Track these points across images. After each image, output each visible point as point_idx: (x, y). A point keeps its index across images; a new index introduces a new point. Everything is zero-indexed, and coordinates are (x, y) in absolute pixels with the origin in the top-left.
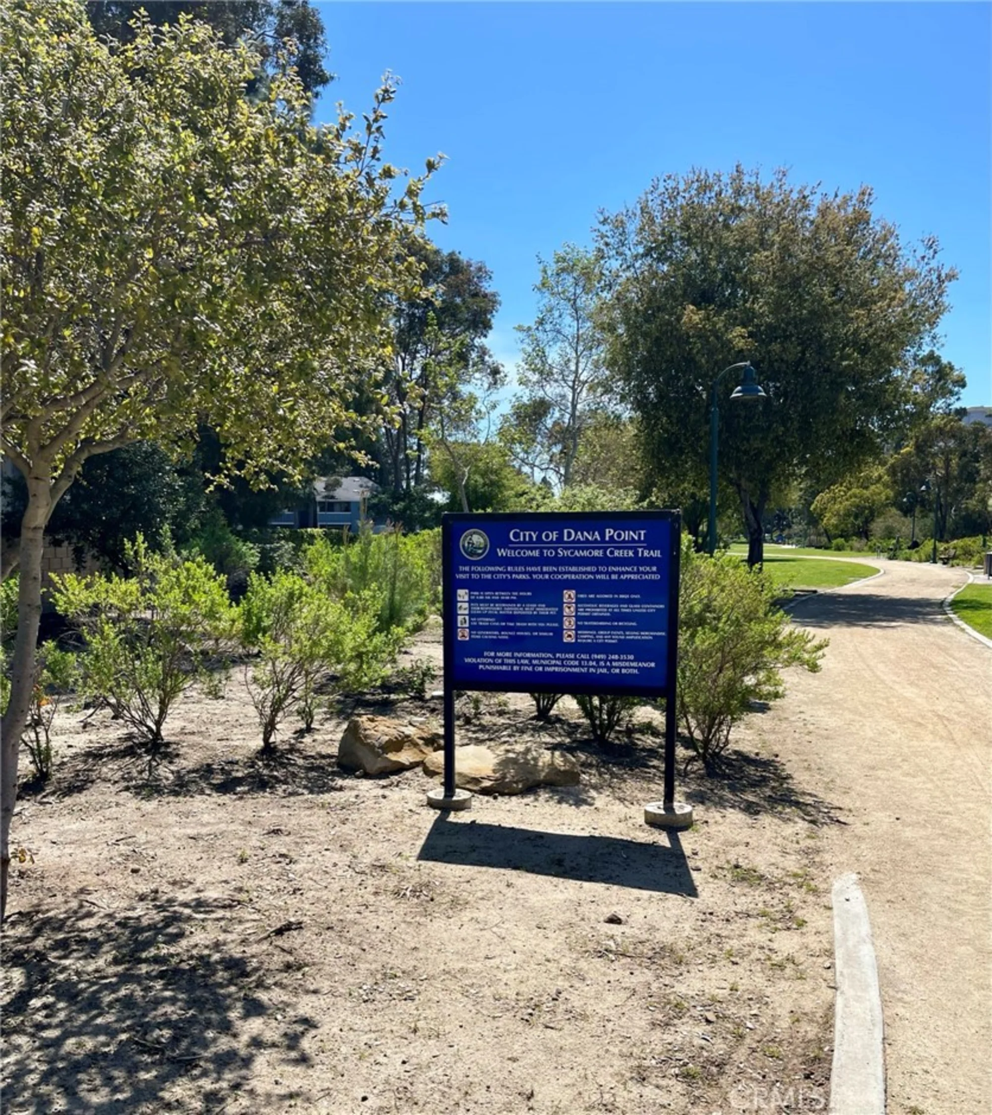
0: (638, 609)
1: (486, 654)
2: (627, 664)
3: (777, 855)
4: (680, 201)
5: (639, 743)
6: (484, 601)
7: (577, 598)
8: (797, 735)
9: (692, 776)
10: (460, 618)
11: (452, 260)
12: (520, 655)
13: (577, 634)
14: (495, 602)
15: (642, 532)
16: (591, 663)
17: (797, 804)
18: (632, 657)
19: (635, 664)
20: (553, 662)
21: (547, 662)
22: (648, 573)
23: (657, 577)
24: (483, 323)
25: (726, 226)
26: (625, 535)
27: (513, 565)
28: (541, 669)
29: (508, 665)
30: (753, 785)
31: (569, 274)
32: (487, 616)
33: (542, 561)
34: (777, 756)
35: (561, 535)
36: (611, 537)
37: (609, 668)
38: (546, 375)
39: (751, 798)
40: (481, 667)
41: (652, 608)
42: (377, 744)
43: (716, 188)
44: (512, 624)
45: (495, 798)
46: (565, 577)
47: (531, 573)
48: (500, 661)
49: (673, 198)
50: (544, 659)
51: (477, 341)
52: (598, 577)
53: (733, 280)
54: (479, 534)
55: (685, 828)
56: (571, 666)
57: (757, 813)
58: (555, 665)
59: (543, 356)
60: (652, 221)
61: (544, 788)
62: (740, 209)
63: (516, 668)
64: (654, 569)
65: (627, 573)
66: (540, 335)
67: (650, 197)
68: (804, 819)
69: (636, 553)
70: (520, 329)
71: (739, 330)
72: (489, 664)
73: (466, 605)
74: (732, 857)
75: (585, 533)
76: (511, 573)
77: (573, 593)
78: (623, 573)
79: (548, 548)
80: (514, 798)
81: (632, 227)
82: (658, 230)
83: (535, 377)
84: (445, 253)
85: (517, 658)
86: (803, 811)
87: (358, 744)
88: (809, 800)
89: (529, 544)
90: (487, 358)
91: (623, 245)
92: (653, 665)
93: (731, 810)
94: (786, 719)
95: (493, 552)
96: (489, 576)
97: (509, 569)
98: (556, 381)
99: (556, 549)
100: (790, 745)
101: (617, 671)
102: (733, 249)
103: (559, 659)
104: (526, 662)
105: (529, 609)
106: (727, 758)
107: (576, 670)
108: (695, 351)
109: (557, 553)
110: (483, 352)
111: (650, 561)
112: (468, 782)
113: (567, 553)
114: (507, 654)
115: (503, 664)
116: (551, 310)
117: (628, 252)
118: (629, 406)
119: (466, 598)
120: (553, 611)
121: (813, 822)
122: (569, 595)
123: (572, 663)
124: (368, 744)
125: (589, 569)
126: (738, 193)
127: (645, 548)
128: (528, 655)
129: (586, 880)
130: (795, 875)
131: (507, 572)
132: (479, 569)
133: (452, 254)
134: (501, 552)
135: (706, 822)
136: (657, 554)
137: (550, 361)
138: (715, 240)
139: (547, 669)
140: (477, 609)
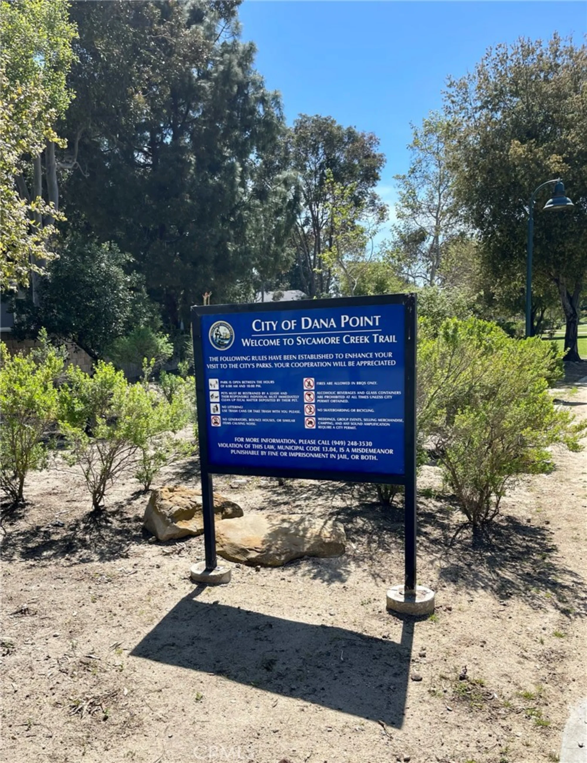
0: (375, 395)
1: (236, 439)
2: (366, 451)
3: (513, 660)
4: (509, 63)
5: (421, 506)
6: (232, 390)
7: (317, 386)
8: (573, 499)
9: (458, 546)
10: (212, 406)
11: (350, 132)
12: (266, 441)
13: (317, 421)
14: (242, 390)
15: (377, 317)
16: (331, 449)
17: (554, 586)
18: (370, 444)
19: (373, 451)
20: (296, 448)
21: (291, 448)
22: (383, 359)
23: (393, 363)
24: (372, 176)
25: (546, 80)
26: (361, 321)
27: (257, 355)
28: (285, 454)
29: (256, 450)
30: (514, 558)
31: (433, 134)
32: (236, 403)
33: (282, 350)
34: (548, 523)
35: (299, 323)
36: (347, 324)
37: (349, 455)
38: (416, 209)
39: (507, 575)
40: (232, 451)
41: (389, 394)
42: (168, 514)
43: (538, 52)
44: (258, 411)
45: (258, 570)
46: (304, 364)
47: (273, 362)
48: (249, 446)
49: (503, 61)
50: (288, 445)
51: (370, 190)
52: (335, 364)
53: (553, 122)
54: (225, 326)
55: (423, 617)
56: (313, 452)
57: (508, 596)
58: (299, 451)
59: (414, 196)
60: (487, 79)
61: (307, 559)
62: (557, 65)
63: (263, 453)
64: (390, 355)
65: (364, 359)
66: (412, 181)
67: (485, 62)
68: (557, 607)
69: (371, 339)
70: (397, 177)
71: (555, 157)
72: (240, 449)
73: (217, 394)
74: (461, 662)
75: (322, 321)
76: (255, 362)
77: (312, 380)
78: (360, 360)
79: (287, 337)
80: (275, 570)
81: (472, 87)
82: (492, 87)
83: (408, 212)
84: (345, 128)
85: (264, 444)
86: (558, 595)
87: (154, 513)
88: (567, 580)
89: (271, 334)
90: (376, 201)
91: (466, 101)
92: (391, 452)
93: (481, 592)
94: (567, 480)
95: (238, 342)
96: (236, 366)
97: (253, 358)
98: (423, 213)
99: (295, 337)
100: (564, 510)
101: (357, 457)
102: (551, 96)
103: (301, 445)
104: (272, 447)
105: (273, 397)
106: (497, 525)
107: (318, 456)
108: (519, 177)
109: (296, 342)
110: (374, 197)
111: (385, 347)
112: (238, 553)
113: (305, 341)
114: (255, 440)
115: (251, 449)
116: (420, 162)
117: (469, 107)
118: (471, 226)
119: (217, 387)
120: (295, 398)
121: (566, 612)
122: (308, 383)
123: (314, 449)
124: (161, 513)
125: (326, 356)
126: (555, 53)
127: (380, 333)
128: (274, 441)
129: (285, 694)
130: (528, 697)
131: (251, 362)
132: (227, 359)
133: (349, 129)
134: (245, 342)
135: (450, 609)
136: (392, 339)
137: (419, 199)
138: (537, 90)
139: (291, 454)
140: (227, 397)
